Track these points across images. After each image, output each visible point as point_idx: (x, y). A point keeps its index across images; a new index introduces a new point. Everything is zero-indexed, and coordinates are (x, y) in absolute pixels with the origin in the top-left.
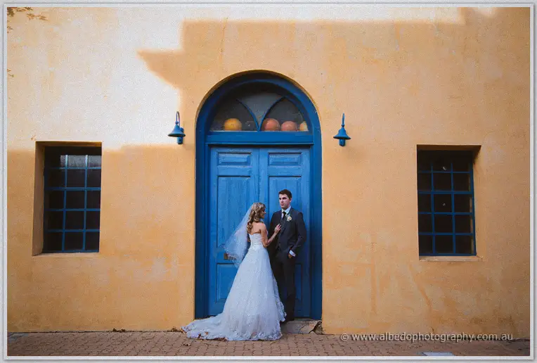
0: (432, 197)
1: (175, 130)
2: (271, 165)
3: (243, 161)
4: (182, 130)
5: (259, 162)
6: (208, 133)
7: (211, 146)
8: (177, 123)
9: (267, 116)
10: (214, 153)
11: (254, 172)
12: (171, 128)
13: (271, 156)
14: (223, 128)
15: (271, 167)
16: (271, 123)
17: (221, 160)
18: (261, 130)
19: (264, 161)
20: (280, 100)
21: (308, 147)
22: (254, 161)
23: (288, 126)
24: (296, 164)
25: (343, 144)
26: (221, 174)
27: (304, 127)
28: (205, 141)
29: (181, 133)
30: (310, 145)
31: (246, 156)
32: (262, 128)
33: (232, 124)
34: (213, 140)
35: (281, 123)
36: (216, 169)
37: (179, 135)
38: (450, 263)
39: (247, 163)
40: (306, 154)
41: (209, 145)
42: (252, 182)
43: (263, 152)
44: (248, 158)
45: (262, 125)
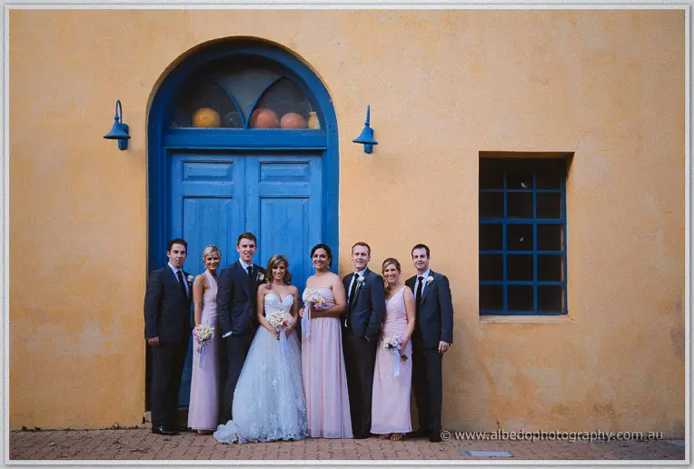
0: (504, 228)
1: (114, 130)
2: (264, 180)
3: (224, 174)
4: (126, 129)
5: (246, 174)
6: (167, 130)
7: (173, 152)
8: (117, 119)
9: (258, 106)
10: (177, 163)
11: (239, 191)
12: (109, 127)
13: (264, 167)
14: (191, 124)
15: (263, 182)
16: (264, 117)
17: (187, 173)
18: (249, 126)
19: (252, 173)
20: (278, 81)
21: (318, 153)
22: (237, 175)
23: (290, 120)
24: (300, 178)
25: (369, 150)
26: (186, 195)
27: (314, 123)
28: (163, 144)
29: (123, 134)
30: (321, 150)
31: (227, 166)
32: (251, 124)
33: (205, 118)
34: (175, 142)
35: (280, 117)
36: (180, 187)
37: (122, 136)
38: (525, 325)
39: (228, 178)
40: (315, 163)
41: (169, 150)
42: (236, 207)
43: (252, 161)
44: (230, 171)
45: (249, 120)
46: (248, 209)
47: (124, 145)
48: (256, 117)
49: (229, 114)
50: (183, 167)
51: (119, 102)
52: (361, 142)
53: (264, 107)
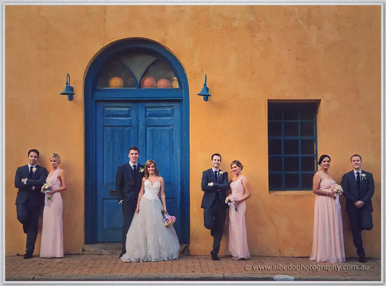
0: (283, 141)
2: (148, 116)
3: (126, 113)
4: (72, 89)
5: (138, 114)
6: (94, 90)
7: (97, 101)
8: (67, 84)
9: (145, 75)
10: (100, 107)
11: (134, 123)
12: (63, 89)
13: (148, 109)
14: (107, 85)
15: (147, 118)
16: (148, 82)
17: (106, 113)
18: (139, 87)
20: (156, 61)
21: (179, 101)
22: (133, 114)
23: (162, 83)
24: (168, 115)
25: (206, 99)
26: (105, 125)
27: (176, 85)
28: (92, 97)
30: (179, 99)
31: (127, 109)
32: (140, 85)
33: (116, 82)
34: (99, 96)
35: (157, 81)
37: (70, 93)
39: (128, 115)
40: (177, 107)
41: (95, 100)
42: (132, 131)
43: (141, 106)
44: (129, 111)
45: (140, 82)
46: (139, 132)
47: (71, 99)
48: (144, 81)
49: (129, 79)
50: (103, 110)
51: (68, 74)
52: (202, 95)
53: (148, 76)
